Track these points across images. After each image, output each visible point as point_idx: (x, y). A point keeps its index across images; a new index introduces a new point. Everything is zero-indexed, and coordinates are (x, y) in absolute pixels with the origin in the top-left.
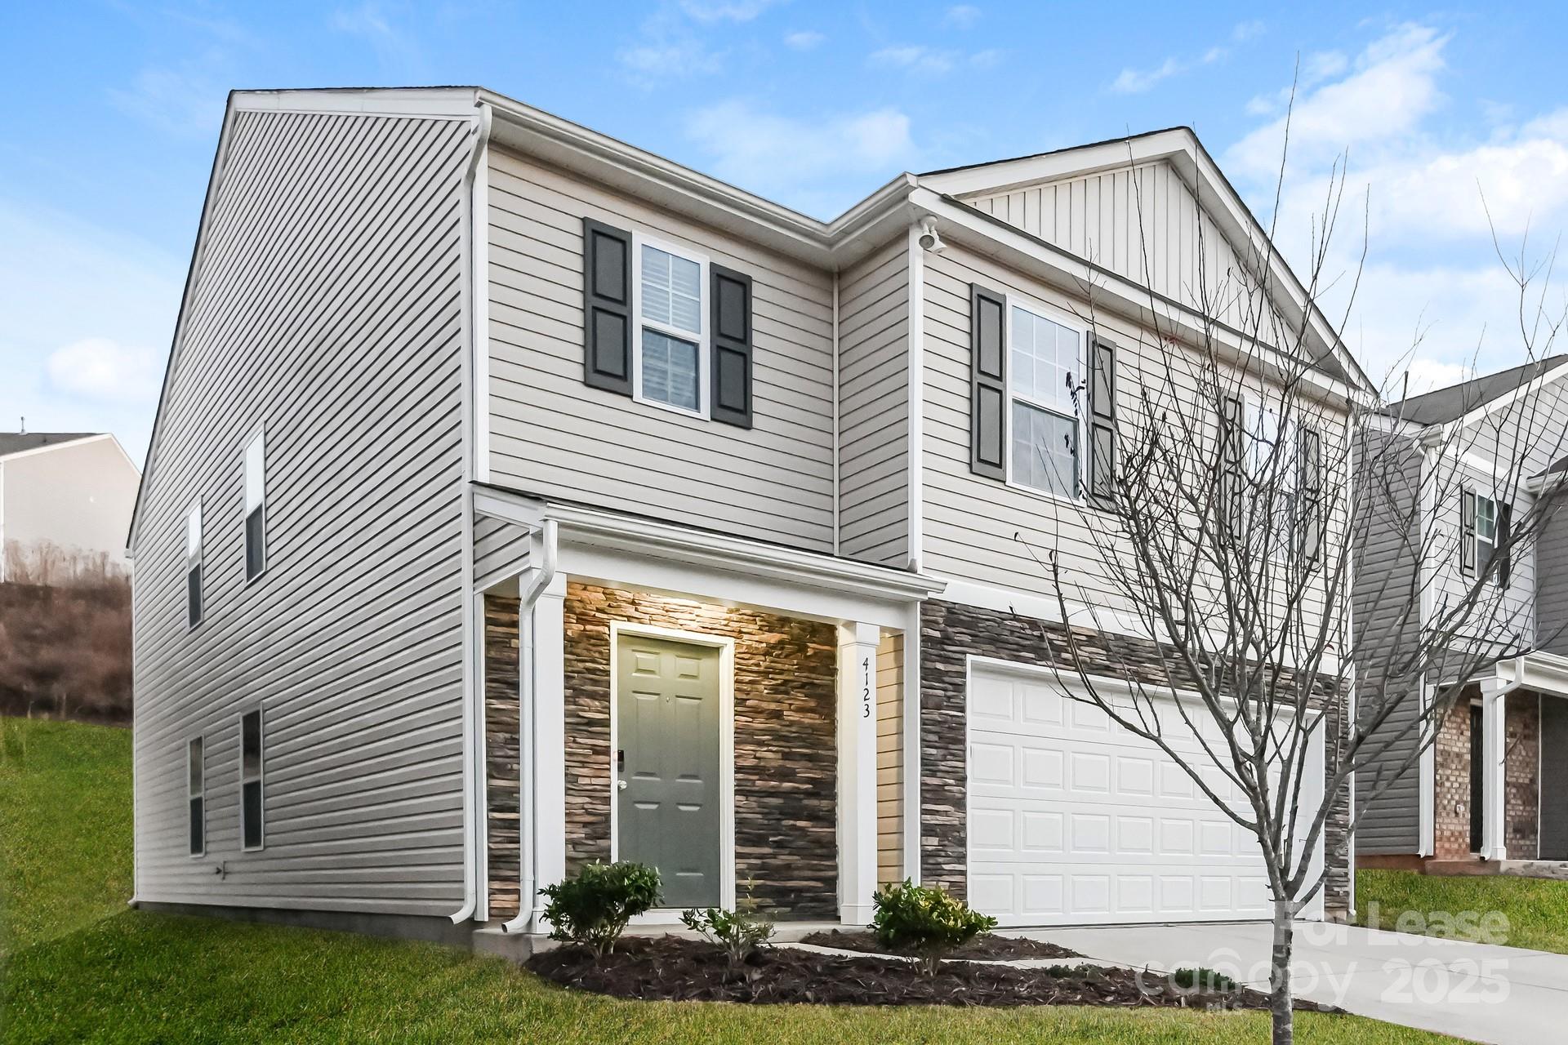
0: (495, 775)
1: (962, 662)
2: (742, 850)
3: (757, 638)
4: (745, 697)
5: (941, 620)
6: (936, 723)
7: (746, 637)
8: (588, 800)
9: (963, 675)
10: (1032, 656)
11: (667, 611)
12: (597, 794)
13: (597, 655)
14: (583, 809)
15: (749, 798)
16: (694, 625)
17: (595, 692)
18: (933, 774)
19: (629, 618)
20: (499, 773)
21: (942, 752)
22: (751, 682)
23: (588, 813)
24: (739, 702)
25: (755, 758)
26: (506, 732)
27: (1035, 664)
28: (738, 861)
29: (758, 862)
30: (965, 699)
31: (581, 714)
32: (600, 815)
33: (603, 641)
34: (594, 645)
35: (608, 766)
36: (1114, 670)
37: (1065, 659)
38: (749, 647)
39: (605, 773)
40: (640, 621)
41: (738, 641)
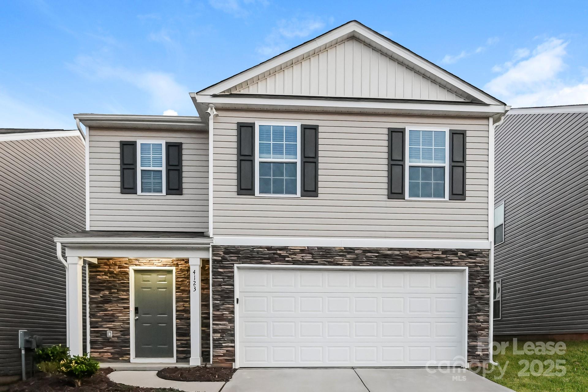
0: (92, 317)
1: (232, 268)
2: (178, 338)
3: (184, 266)
4: (179, 286)
5: (221, 253)
6: (219, 291)
7: (180, 266)
8: (122, 323)
9: (233, 272)
10: (270, 261)
11: (149, 261)
12: (125, 322)
13: (125, 278)
14: (121, 326)
15: (182, 320)
16: (160, 264)
17: (124, 290)
18: (218, 310)
19: (136, 265)
20: (93, 316)
21: (222, 302)
22: (181, 281)
23: (122, 328)
24: (177, 288)
25: (184, 306)
26: (95, 304)
27: (271, 264)
28: (177, 342)
29: (185, 342)
30: (234, 281)
31: (119, 297)
32: (126, 328)
33: (127, 274)
34: (124, 275)
35: (129, 313)
36: (317, 262)
37: (287, 260)
38: (181, 269)
39: (128, 315)
40: (139, 265)
41: (177, 268)
